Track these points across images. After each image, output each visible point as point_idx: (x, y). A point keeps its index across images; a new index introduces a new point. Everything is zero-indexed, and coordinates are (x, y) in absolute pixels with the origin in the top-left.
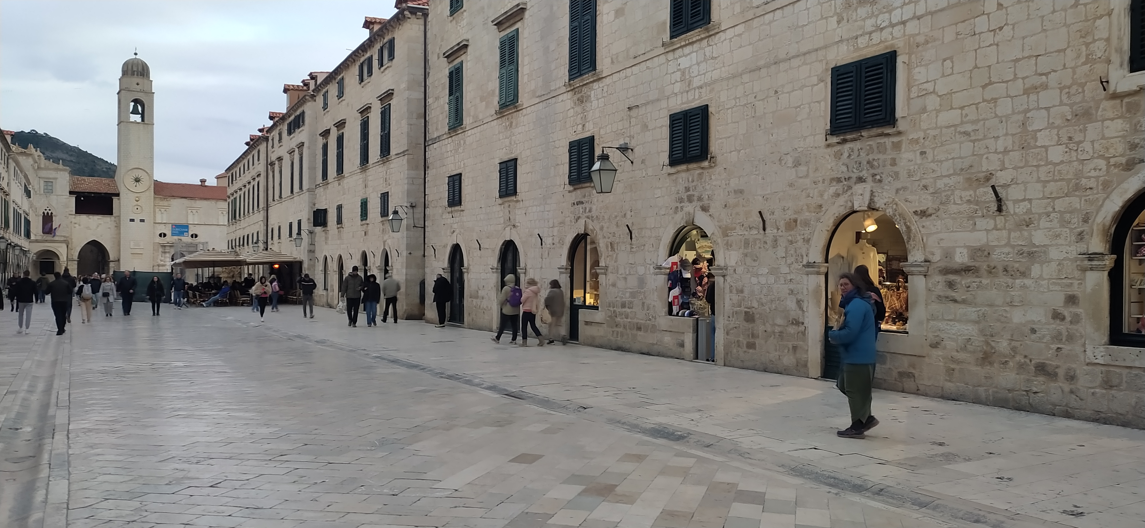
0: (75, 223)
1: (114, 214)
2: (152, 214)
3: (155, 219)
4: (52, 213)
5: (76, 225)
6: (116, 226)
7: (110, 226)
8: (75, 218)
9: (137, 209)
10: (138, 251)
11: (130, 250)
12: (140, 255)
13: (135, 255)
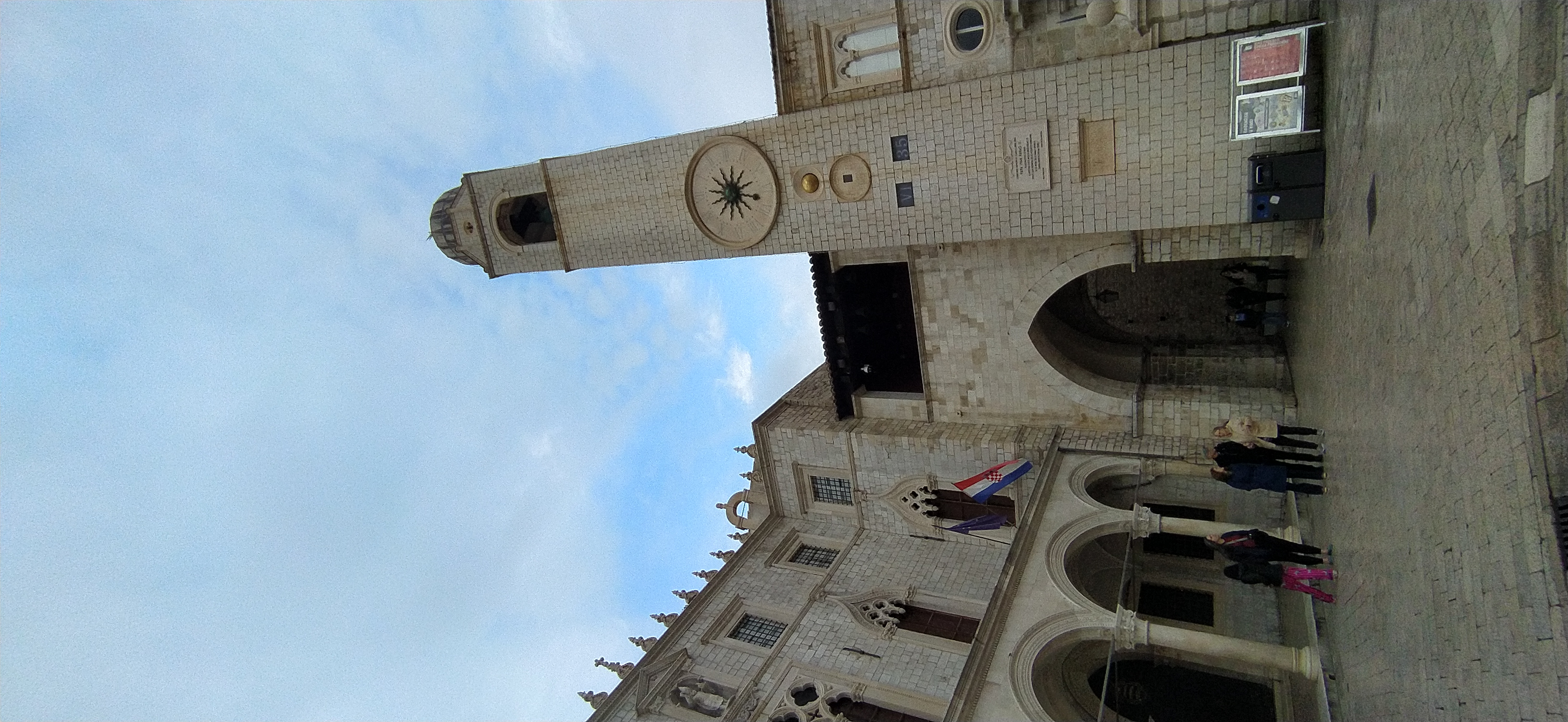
0: (964, 400)
1: (904, 258)
2: (858, 107)
3: (891, 90)
4: (925, 490)
5: (972, 396)
7: (960, 274)
8: (942, 402)
9: (848, 179)
10: (1065, 145)
11: (1066, 185)
12: (1092, 132)
13: (1092, 157)
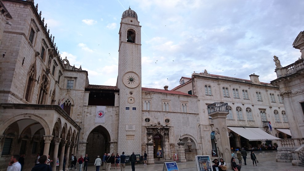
0: (88, 113)
1: (115, 105)
2: (141, 103)
3: (142, 108)
4: (70, 104)
6: (116, 114)
7: (112, 115)
8: (87, 109)
9: (131, 100)
10: (131, 133)
11: (126, 133)
12: (133, 137)
13: (129, 137)
